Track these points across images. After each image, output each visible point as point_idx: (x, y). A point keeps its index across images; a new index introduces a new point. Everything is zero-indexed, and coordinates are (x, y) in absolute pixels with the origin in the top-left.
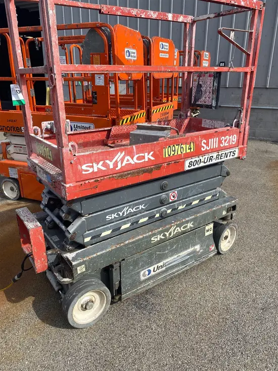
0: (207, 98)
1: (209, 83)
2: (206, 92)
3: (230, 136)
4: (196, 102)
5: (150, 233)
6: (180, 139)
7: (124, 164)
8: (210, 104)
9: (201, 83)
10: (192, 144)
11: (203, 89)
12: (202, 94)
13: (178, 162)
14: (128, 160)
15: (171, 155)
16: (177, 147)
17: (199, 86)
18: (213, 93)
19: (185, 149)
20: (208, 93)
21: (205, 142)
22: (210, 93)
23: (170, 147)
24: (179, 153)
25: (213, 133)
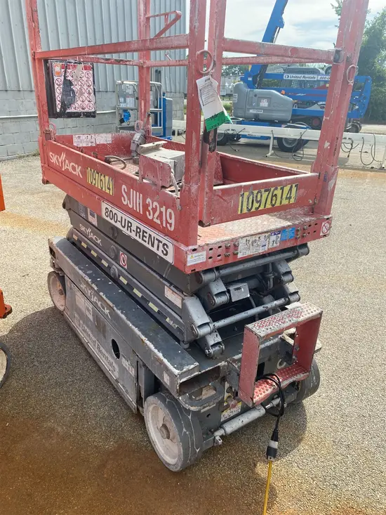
0: (86, 102)
1: (85, 79)
2: (82, 94)
4: (65, 110)
8: (93, 110)
9: (70, 78)
11: (76, 88)
12: (74, 96)
17: (68, 84)
18: (95, 94)
20: (86, 95)
22: (89, 93)
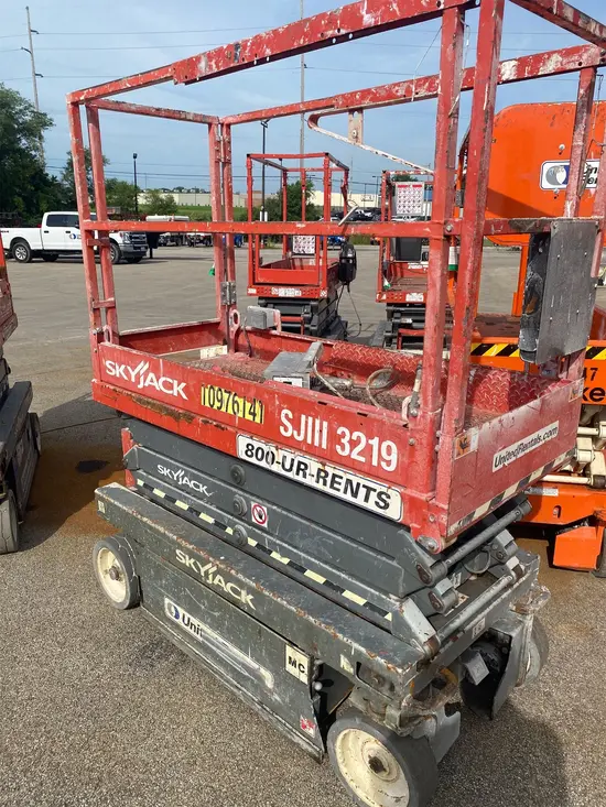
3: (370, 436)
5: (175, 537)
6: (234, 382)
7: (146, 385)
10: (257, 405)
13: (223, 429)
14: (152, 381)
15: (215, 407)
16: (226, 395)
19: (241, 408)
21: (291, 416)
23: (212, 387)
24: (230, 411)
25: (313, 403)
